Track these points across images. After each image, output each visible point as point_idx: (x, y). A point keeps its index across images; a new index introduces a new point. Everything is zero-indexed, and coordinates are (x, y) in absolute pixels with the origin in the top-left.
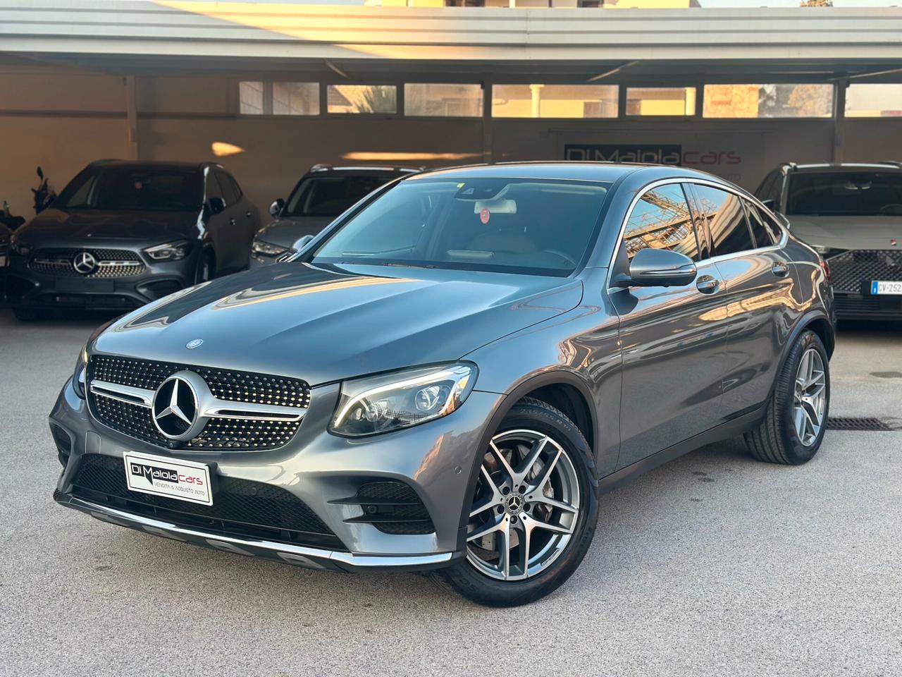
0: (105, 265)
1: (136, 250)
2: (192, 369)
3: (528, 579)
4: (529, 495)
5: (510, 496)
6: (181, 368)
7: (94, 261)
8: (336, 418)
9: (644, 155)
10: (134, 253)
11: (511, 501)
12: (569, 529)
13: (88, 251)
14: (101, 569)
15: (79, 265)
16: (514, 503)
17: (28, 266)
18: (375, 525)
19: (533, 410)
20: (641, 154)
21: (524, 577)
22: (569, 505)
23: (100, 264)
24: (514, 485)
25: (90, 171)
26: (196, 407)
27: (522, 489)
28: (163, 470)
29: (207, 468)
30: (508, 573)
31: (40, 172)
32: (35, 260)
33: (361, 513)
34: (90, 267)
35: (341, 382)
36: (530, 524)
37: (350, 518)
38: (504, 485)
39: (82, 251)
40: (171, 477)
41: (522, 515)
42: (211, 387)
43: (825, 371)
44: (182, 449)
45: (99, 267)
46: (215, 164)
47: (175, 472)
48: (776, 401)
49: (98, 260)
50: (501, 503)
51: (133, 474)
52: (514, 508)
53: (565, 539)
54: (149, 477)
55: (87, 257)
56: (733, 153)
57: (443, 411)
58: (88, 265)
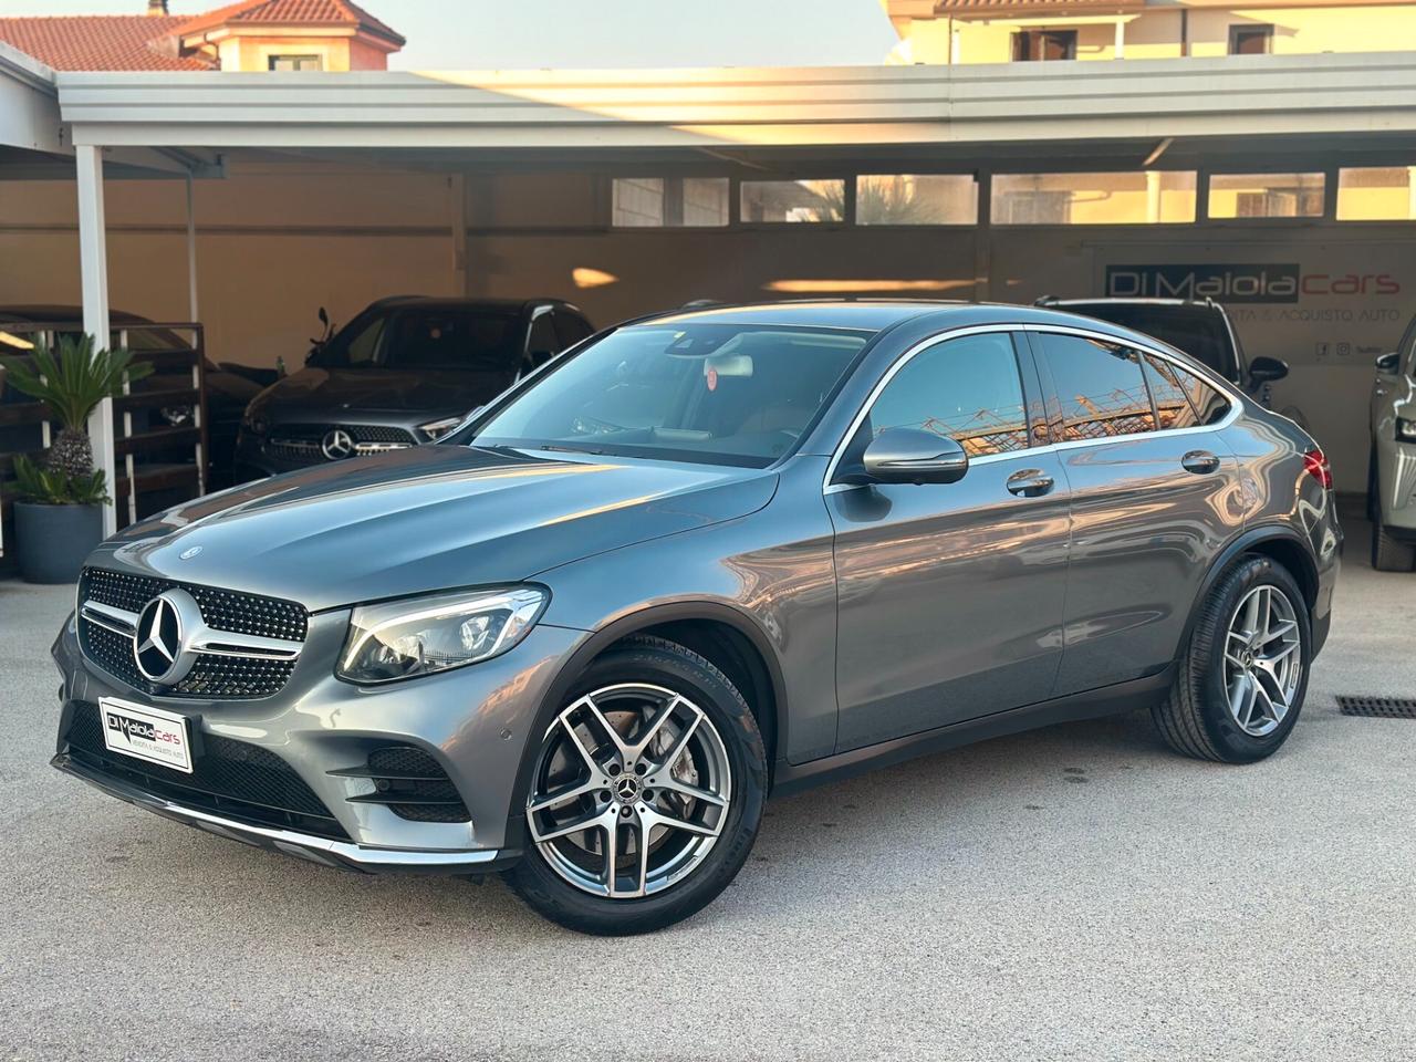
0: (365, 448)
1: (408, 427)
2: (184, 586)
3: (645, 898)
4: (651, 777)
5: (620, 778)
6: (172, 585)
7: (349, 442)
8: (345, 658)
9: (1236, 281)
10: (405, 431)
11: (623, 784)
12: (713, 829)
13: (342, 428)
14: (113, 860)
15: (331, 447)
16: (627, 788)
17: (263, 449)
18: (391, 806)
19: (654, 657)
20: (1233, 278)
21: (639, 893)
22: (716, 795)
23: (358, 447)
24: (626, 763)
25: (375, 312)
26: (179, 638)
27: (641, 769)
28: (141, 724)
29: (183, 722)
30: (613, 887)
31: (323, 316)
32: (273, 440)
33: (372, 789)
34: (344, 450)
35: (352, 607)
36: (650, 819)
37: (355, 795)
38: (612, 761)
39: (334, 428)
40: (146, 733)
41: (639, 805)
42: (203, 611)
43: (1298, 620)
44: (166, 695)
45: (357, 451)
46: (563, 302)
47: (150, 726)
48: (1192, 664)
49: (355, 441)
50: (605, 786)
51: (111, 728)
52: (627, 795)
53: (708, 843)
54: (126, 732)
55: (341, 437)
56: (1387, 277)
57: (493, 651)
58: (341, 448)
